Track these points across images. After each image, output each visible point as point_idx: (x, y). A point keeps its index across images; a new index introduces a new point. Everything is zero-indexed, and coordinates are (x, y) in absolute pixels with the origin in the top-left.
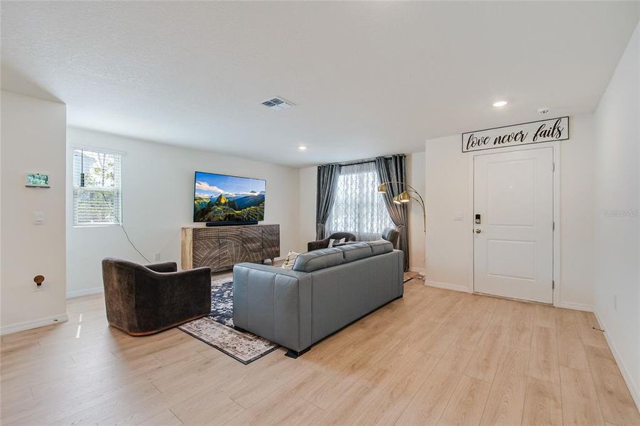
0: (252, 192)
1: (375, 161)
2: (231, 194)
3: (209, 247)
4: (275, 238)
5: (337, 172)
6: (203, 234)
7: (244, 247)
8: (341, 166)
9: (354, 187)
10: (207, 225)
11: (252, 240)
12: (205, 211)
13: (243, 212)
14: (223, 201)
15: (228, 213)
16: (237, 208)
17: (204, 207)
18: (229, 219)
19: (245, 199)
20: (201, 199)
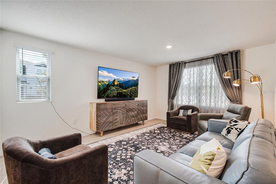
0: (133, 77)
1: (213, 58)
2: (120, 79)
3: (107, 115)
4: (145, 108)
5: (183, 67)
6: (102, 107)
7: (128, 115)
8: (185, 63)
9: (195, 76)
10: (106, 101)
11: (132, 110)
12: (106, 89)
13: (128, 91)
14: (116, 83)
15: (119, 91)
16: (124, 87)
17: (105, 87)
18: (120, 95)
19: (129, 82)
20: (103, 82)
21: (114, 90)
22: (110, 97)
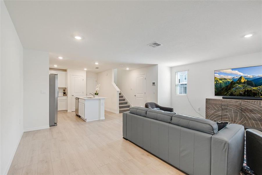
6: (211, 102)
10: (223, 98)
12: (229, 87)
13: (258, 88)
14: (243, 81)
15: (246, 89)
16: (254, 85)
17: (228, 85)
18: (248, 93)
19: (260, 79)
20: (225, 79)
21: (240, 88)
22: (234, 95)
